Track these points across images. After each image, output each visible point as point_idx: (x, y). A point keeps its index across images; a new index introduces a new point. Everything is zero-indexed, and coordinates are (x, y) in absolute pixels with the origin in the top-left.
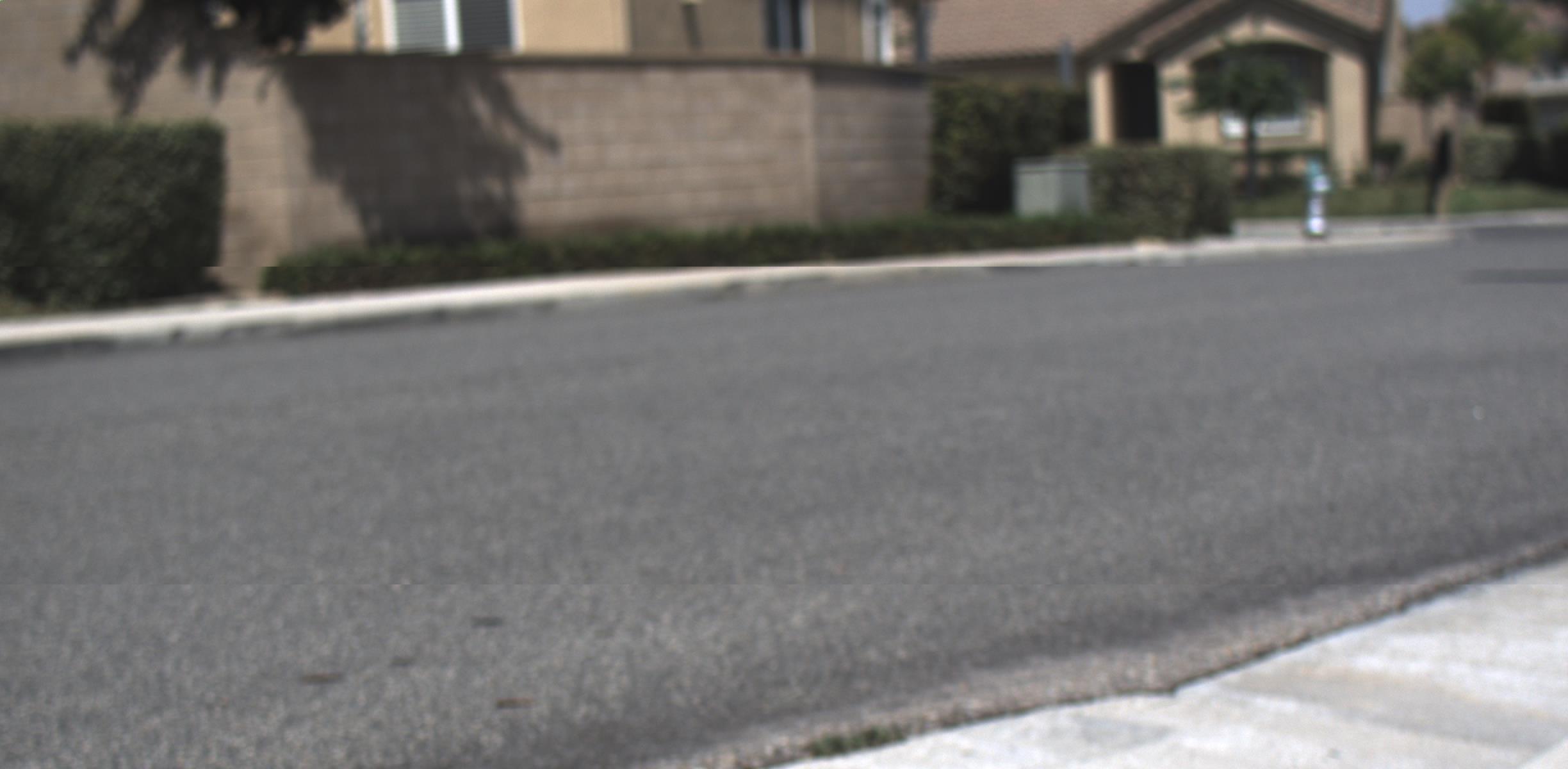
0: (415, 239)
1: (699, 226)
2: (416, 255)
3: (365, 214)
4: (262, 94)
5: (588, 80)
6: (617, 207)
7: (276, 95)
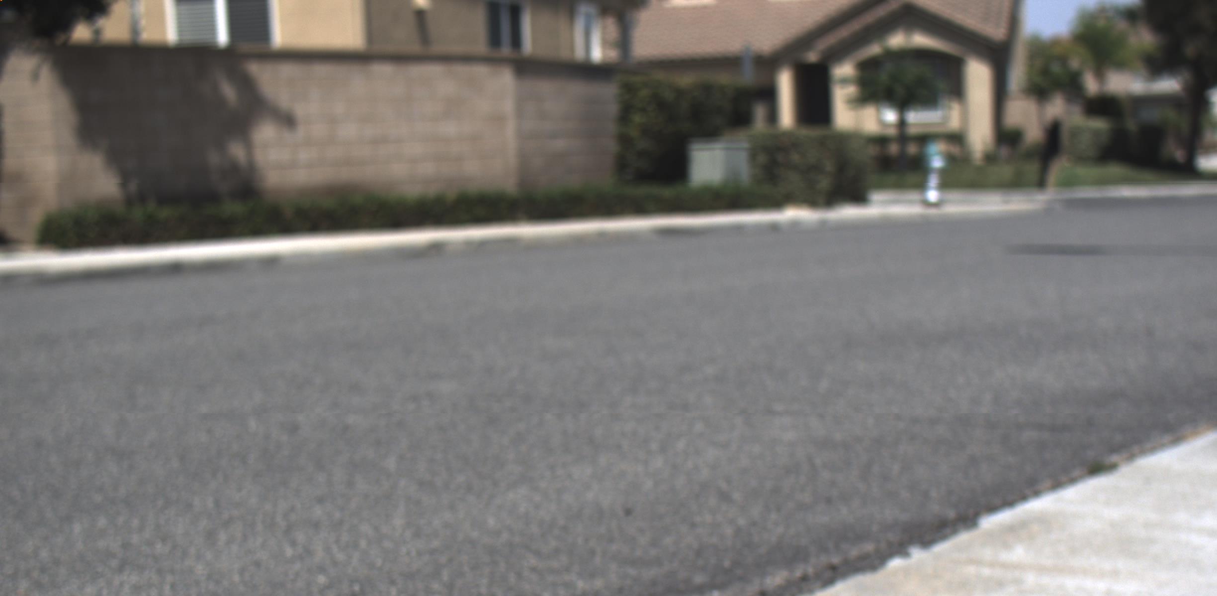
0: (164, 200)
1: (412, 191)
2: (165, 213)
3: (125, 178)
4: (35, 76)
5: (321, 70)
6: (345, 175)
7: (47, 77)
